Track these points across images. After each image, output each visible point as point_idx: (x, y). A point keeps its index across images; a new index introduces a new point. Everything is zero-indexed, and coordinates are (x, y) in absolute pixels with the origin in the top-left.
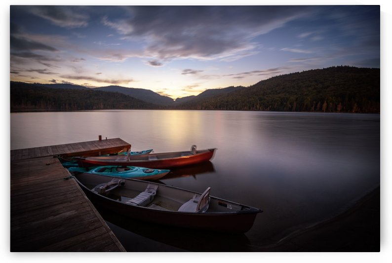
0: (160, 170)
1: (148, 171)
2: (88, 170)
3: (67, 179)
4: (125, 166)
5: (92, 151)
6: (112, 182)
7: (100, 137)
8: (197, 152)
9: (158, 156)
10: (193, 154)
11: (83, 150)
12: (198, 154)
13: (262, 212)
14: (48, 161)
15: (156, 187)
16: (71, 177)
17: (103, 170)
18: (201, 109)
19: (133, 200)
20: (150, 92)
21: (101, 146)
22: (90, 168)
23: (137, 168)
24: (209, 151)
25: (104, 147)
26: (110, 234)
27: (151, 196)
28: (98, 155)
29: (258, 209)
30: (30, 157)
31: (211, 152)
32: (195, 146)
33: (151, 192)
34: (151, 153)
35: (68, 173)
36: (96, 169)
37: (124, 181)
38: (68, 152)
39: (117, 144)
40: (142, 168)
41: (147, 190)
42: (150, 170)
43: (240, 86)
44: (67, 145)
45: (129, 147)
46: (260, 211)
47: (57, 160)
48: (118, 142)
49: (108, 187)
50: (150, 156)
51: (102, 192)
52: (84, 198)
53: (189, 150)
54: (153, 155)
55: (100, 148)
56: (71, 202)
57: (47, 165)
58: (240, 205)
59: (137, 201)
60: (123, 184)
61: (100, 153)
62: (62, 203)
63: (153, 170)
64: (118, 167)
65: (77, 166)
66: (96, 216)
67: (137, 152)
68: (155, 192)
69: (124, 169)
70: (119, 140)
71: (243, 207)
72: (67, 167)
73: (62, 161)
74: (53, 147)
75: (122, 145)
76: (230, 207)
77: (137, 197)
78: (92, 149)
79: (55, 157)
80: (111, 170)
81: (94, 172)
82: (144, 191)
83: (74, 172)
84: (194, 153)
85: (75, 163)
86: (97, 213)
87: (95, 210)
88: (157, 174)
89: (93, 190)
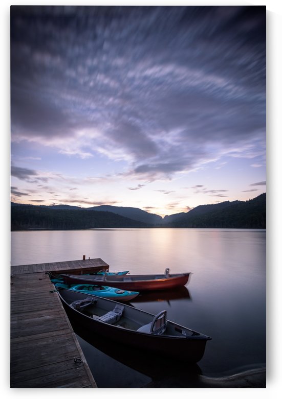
0: (130, 292)
1: (119, 292)
2: (70, 287)
3: (52, 292)
4: (100, 285)
5: (76, 270)
6: (86, 300)
7: (84, 256)
8: (171, 276)
9: (133, 277)
10: (166, 278)
11: (69, 268)
12: (171, 278)
13: (211, 339)
14: (41, 276)
15: (122, 308)
16: (55, 291)
17: (81, 288)
18: (193, 227)
19: (100, 318)
20: (138, 210)
21: (83, 265)
22: (72, 285)
23: (110, 288)
24: (183, 276)
25: (86, 267)
26: (73, 334)
27: (117, 316)
28: (80, 274)
29: (207, 336)
30: (29, 272)
31: (186, 277)
32: (168, 269)
33: (118, 312)
34: (127, 275)
35: (54, 287)
36: (76, 287)
37: (97, 299)
38: (57, 270)
39: (97, 264)
40: (114, 289)
41: (114, 310)
42: (121, 291)
43: (237, 201)
44: (57, 263)
45: (107, 267)
46: (209, 339)
47: (48, 276)
48: (98, 263)
49: (82, 304)
50: (125, 277)
51: (77, 307)
52: (61, 308)
53: (163, 273)
54: (128, 277)
55: (83, 267)
56: (51, 309)
57: (40, 279)
58: (192, 331)
59: (104, 319)
60: (96, 302)
61: (82, 272)
62: (46, 310)
63: (123, 291)
64: (94, 286)
65: (61, 283)
66: (66, 321)
67: (114, 273)
68: (121, 312)
69: (99, 289)
70: (100, 260)
71: (195, 333)
72: (55, 283)
73: (51, 278)
74: (46, 264)
75: (101, 265)
76: (184, 332)
77: (105, 315)
78: (76, 268)
79: (46, 273)
80: (88, 288)
81: (74, 289)
82: (112, 311)
83: (59, 288)
84: (167, 276)
85: (62, 280)
86: (68, 319)
87: (67, 317)
88: (126, 296)
89: (71, 306)
